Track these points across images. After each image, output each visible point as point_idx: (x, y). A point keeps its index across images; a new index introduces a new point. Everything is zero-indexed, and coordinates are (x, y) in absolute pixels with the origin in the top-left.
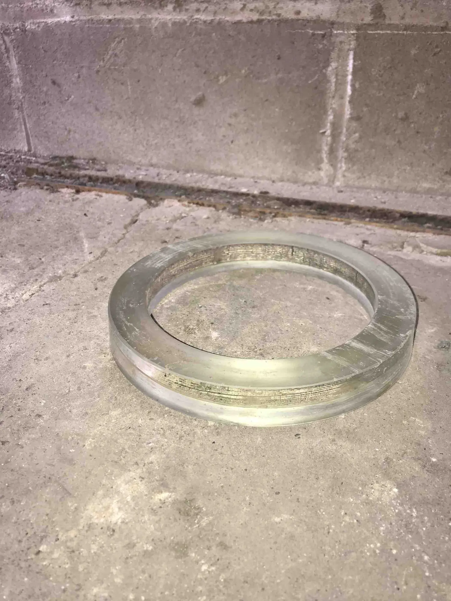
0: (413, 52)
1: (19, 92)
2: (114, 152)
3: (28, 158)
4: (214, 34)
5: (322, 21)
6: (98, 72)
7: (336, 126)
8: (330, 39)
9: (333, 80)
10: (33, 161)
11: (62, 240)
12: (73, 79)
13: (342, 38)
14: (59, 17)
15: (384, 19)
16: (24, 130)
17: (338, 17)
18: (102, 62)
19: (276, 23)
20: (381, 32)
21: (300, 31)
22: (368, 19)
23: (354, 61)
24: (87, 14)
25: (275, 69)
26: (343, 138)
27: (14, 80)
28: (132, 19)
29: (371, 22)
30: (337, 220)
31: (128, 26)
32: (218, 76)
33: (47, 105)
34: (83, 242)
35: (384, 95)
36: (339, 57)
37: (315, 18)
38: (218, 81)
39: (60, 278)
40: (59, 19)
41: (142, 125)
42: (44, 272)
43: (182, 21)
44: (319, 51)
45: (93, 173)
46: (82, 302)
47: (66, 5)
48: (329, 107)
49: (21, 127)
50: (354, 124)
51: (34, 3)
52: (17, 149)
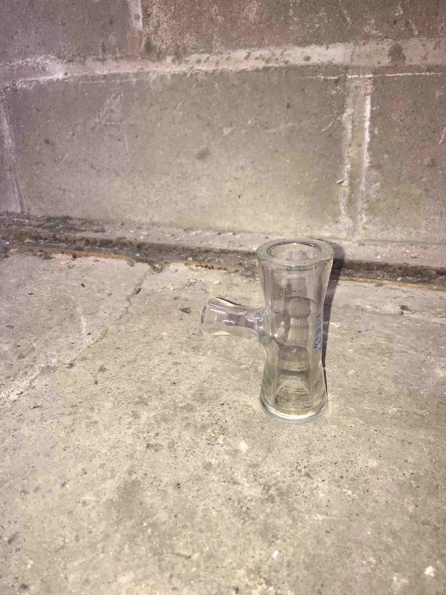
0: (438, 94)
1: (11, 152)
2: (112, 211)
3: (21, 220)
4: (217, 85)
5: (335, 66)
6: (93, 128)
7: (354, 176)
8: (344, 84)
9: (349, 127)
10: (26, 224)
11: (56, 317)
12: (67, 137)
13: (357, 83)
14: (51, 75)
15: (404, 61)
16: (17, 191)
17: (352, 61)
18: (97, 118)
19: (284, 71)
20: (401, 75)
21: (310, 77)
22: (386, 61)
23: (372, 107)
24: (81, 71)
25: (284, 118)
26: (362, 188)
27: (5, 140)
28: (129, 74)
29: (389, 65)
30: (366, 282)
31: (124, 81)
32: (222, 128)
33: (41, 165)
34: (80, 321)
35: (406, 141)
36: (355, 102)
37: (327, 64)
38: (222, 133)
39: (55, 369)
40: (52, 77)
41: (141, 182)
42: (35, 361)
43: (181, 73)
44: (332, 97)
45: (90, 235)
46: (80, 403)
47: (58, 63)
48: (346, 155)
49: (13, 188)
50: (375, 173)
51: (24, 61)
52: (10, 211)
